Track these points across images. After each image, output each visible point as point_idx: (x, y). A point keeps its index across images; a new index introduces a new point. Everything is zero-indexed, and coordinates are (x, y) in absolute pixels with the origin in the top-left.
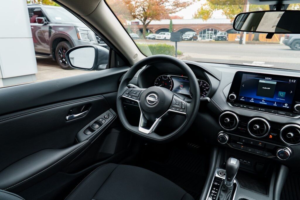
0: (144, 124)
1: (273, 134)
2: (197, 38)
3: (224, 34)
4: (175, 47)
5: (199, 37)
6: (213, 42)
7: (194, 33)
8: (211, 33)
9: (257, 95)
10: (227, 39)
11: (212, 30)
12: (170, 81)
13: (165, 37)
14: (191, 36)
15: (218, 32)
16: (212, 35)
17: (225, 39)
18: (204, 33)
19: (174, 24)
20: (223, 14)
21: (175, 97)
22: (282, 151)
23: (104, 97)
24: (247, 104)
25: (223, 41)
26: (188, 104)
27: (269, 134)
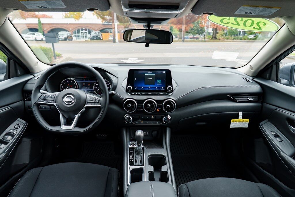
0: (64, 122)
1: (159, 108)
2: (72, 38)
3: (98, 33)
4: (52, 49)
5: (74, 37)
6: (89, 42)
7: (67, 32)
8: (85, 33)
9: (145, 84)
10: (102, 39)
11: (86, 30)
12: (74, 83)
13: (36, 38)
14: (66, 36)
15: (92, 31)
16: (87, 35)
17: (100, 39)
18: (78, 33)
19: (43, 23)
20: (93, 14)
21: (87, 95)
22: (166, 118)
23: (11, 107)
24: (140, 92)
25: (99, 40)
26: (101, 99)
27: (157, 109)
